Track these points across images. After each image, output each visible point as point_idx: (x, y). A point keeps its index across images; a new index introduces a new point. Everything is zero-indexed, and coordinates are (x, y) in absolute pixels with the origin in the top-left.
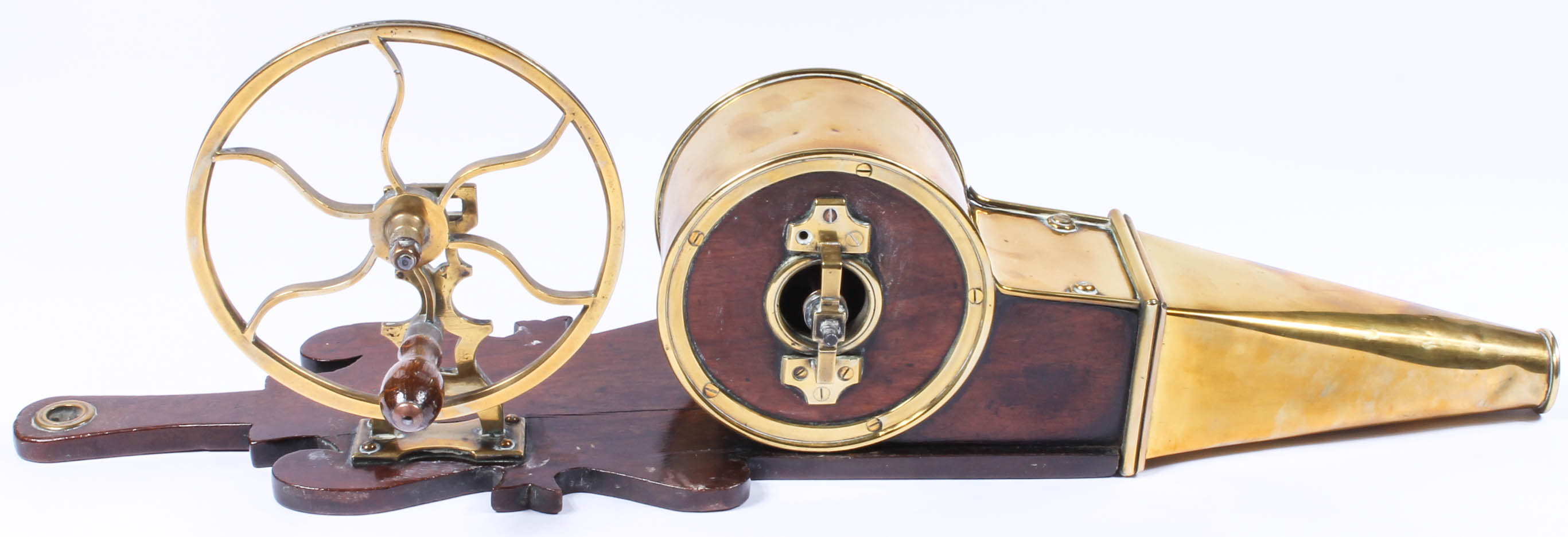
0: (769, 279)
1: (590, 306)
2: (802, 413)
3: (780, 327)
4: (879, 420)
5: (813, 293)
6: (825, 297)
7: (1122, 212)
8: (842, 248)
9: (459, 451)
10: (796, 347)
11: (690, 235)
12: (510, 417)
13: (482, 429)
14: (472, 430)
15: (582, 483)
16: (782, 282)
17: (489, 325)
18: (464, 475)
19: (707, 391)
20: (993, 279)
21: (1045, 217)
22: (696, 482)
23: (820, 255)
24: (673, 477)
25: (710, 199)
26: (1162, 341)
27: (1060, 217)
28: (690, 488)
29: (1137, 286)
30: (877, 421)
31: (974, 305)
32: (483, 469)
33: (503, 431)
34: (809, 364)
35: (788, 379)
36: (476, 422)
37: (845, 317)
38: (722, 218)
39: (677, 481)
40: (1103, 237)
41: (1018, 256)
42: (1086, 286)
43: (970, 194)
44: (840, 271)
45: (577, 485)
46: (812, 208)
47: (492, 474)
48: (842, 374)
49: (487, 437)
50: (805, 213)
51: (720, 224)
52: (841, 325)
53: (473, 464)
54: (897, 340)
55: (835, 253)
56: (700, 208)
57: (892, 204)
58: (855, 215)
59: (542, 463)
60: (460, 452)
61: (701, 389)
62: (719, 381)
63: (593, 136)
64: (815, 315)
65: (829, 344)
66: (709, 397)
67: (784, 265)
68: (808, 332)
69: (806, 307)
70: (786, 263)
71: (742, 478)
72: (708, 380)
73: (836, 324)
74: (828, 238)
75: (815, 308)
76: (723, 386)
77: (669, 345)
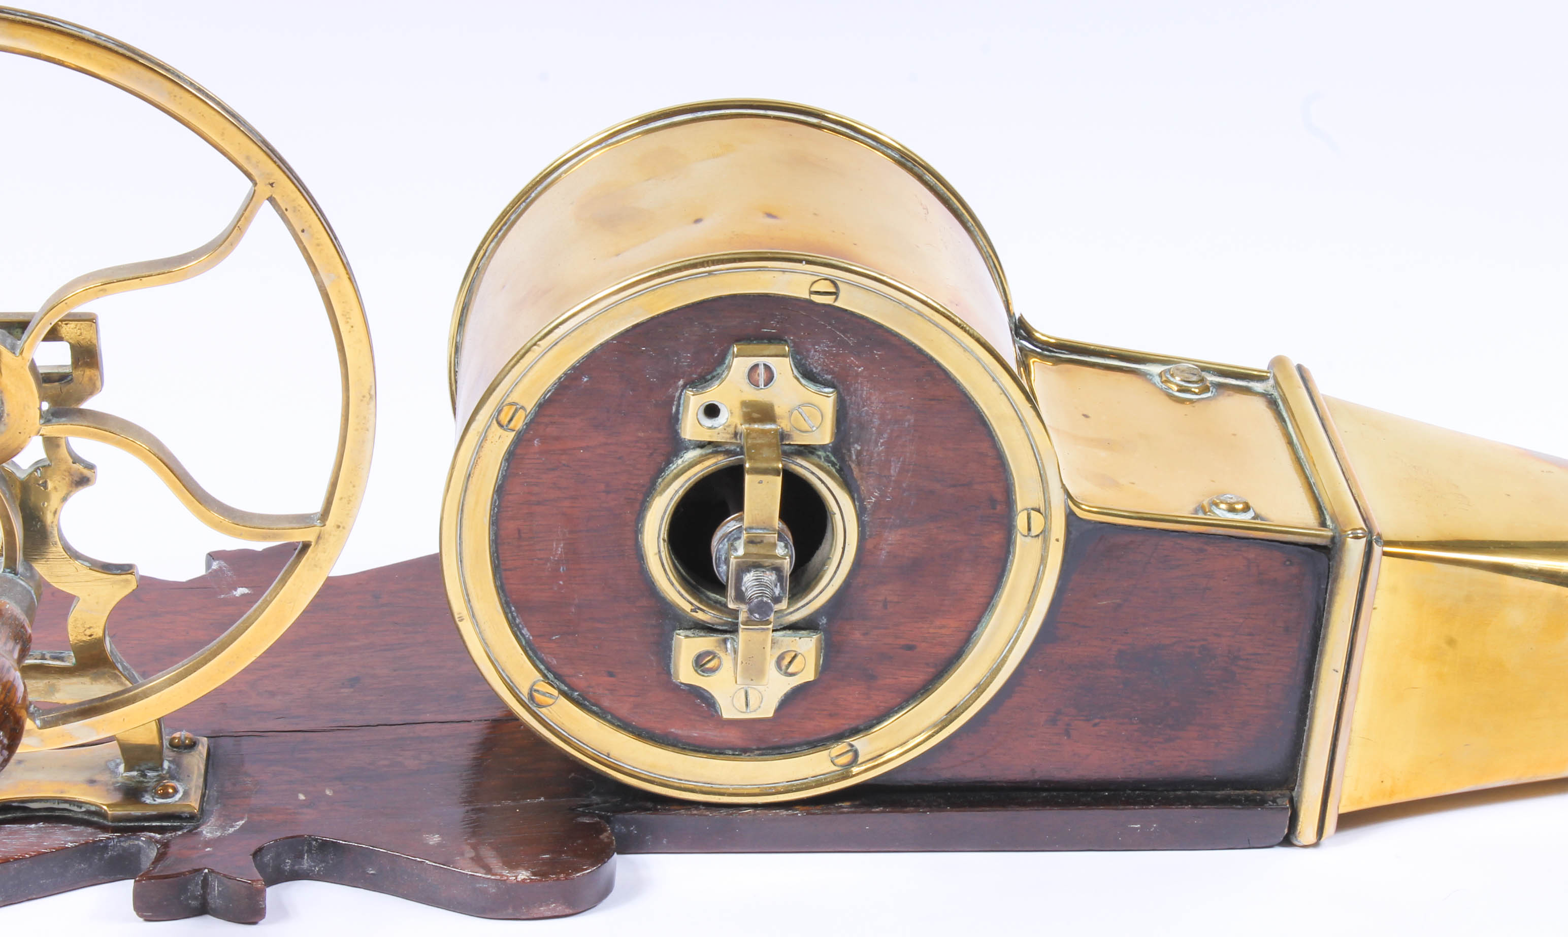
0: (649, 491)
1: (313, 544)
2: (712, 735)
3: (669, 579)
4: (852, 746)
5: (729, 519)
6: (751, 528)
7: (1294, 361)
8: (783, 436)
9: (80, 804)
10: (700, 616)
11: (500, 412)
12: (179, 738)
13: (123, 761)
14: (107, 762)
15: (306, 863)
16: (672, 499)
17: (131, 574)
18: (86, 851)
19: (535, 694)
20: (1062, 491)
21: (1155, 369)
22: (513, 865)
23: (742, 448)
24: (473, 854)
25: (535, 344)
26: (1373, 604)
27: (1183, 371)
28: (502, 876)
29: (1325, 501)
30: (849, 748)
31: (1028, 539)
32: (122, 839)
33: (162, 765)
34: (723, 646)
35: (685, 673)
36: (113, 749)
37: (787, 565)
38: (560, 378)
39: (478, 861)
40: (1259, 406)
41: (1108, 444)
42: (1235, 503)
43: (1021, 329)
44: (779, 480)
45: (296, 867)
46: (727, 362)
47: (139, 849)
48: (784, 664)
49: (134, 777)
50: (714, 370)
51: (556, 389)
52: (780, 578)
53: (105, 829)
54: (885, 604)
55: (769, 445)
56: (518, 362)
57: (877, 353)
58: (808, 374)
59: (232, 826)
60: (81, 807)
61: (524, 691)
62: (558, 677)
63: (310, 227)
64: (733, 561)
65: (757, 616)
66: (540, 706)
67: (675, 466)
68: (721, 588)
69: (717, 544)
70: (680, 461)
71: (601, 855)
72: (538, 676)
73: (770, 577)
74: (755, 415)
75: (733, 547)
76: (566, 685)
77: (465, 613)
